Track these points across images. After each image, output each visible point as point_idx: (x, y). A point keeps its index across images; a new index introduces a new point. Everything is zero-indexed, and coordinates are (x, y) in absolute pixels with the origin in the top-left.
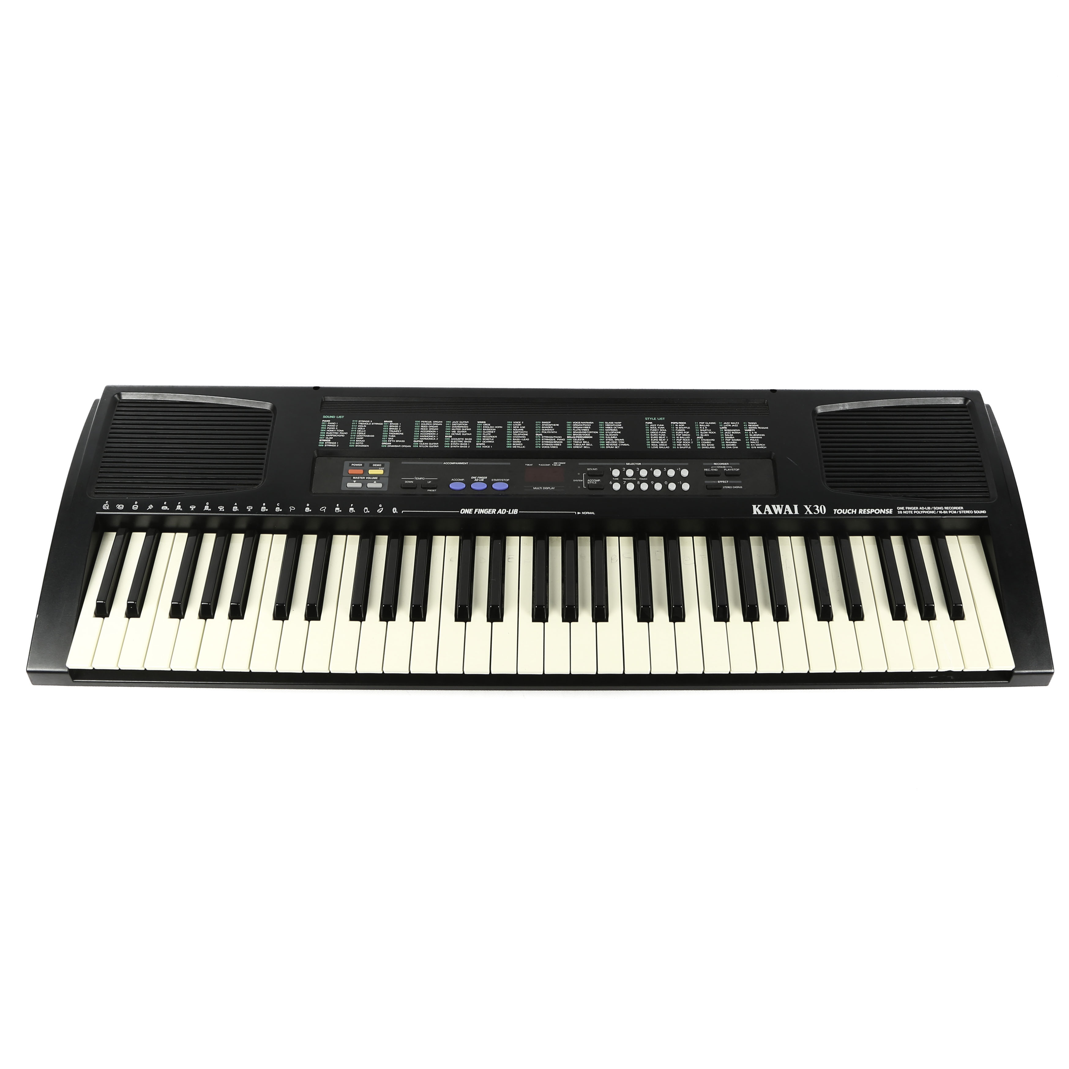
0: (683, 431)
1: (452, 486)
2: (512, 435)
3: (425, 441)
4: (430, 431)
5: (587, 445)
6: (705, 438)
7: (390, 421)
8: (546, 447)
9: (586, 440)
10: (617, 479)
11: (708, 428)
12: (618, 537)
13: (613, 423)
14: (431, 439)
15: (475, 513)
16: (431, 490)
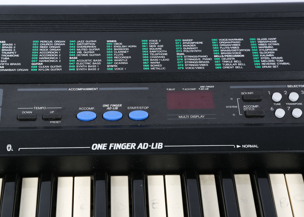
1: (80, 116)
2: (149, 55)
3: (45, 64)
4: (50, 52)
5: (240, 65)
7: (3, 42)
8: (190, 68)
9: (237, 59)
10: (279, 104)
12: (283, 175)
13: (266, 39)
14: (53, 61)
15: (110, 148)
16: (54, 122)
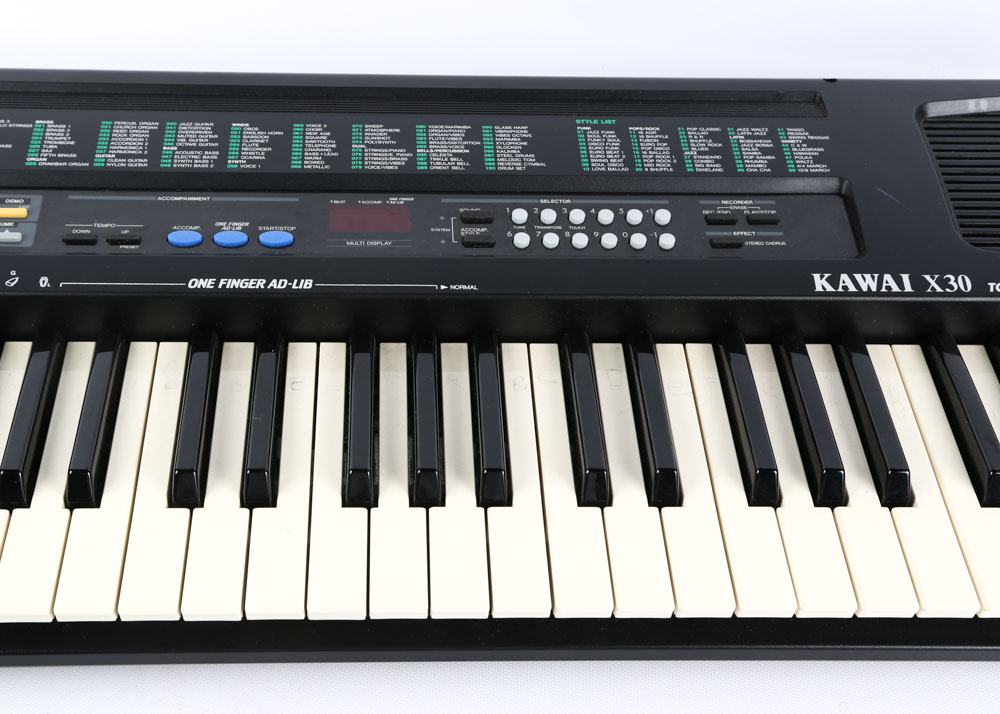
0: (656, 143)
1: (173, 237)
2: (304, 147)
3: (118, 156)
4: (130, 139)
5: (459, 165)
6: (699, 153)
7: (48, 122)
8: (372, 167)
9: (455, 155)
10: (523, 227)
11: (705, 137)
12: (525, 345)
13: (510, 127)
14: (133, 152)
15: (220, 287)
16: (127, 247)
